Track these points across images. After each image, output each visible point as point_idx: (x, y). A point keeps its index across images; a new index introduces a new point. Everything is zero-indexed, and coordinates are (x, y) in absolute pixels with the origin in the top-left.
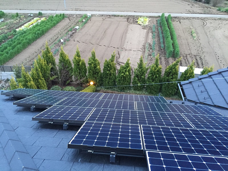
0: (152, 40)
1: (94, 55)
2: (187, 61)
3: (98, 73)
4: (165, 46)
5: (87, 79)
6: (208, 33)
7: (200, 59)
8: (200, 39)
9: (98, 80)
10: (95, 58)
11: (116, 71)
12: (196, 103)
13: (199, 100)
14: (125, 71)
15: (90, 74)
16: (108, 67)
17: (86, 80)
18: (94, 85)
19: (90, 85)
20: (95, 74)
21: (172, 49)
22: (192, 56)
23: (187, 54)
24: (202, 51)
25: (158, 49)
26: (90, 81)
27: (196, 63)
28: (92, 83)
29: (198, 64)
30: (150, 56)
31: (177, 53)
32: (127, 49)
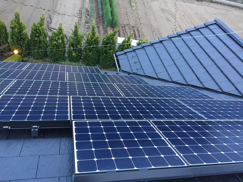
0: (90, 5)
1: (17, 17)
2: (125, 32)
3: (24, 40)
4: (103, 13)
5: (9, 46)
6: (146, 3)
7: (137, 30)
8: (138, 10)
9: (24, 49)
10: (19, 20)
11: (48, 39)
12: (129, 73)
13: (132, 70)
14: (58, 38)
15: (13, 41)
16: (37, 32)
17: (8, 48)
18: (19, 54)
19: (14, 54)
20: (20, 40)
21: (111, 18)
22: (130, 27)
23: (126, 24)
24: (140, 23)
25: (96, 16)
26: (14, 50)
27: (133, 34)
28: (16, 52)
29: (135, 35)
30: (88, 23)
31: (115, 22)
32: (61, 13)
